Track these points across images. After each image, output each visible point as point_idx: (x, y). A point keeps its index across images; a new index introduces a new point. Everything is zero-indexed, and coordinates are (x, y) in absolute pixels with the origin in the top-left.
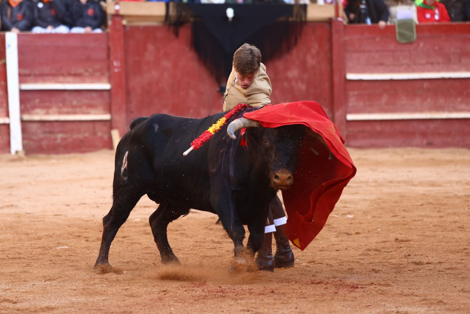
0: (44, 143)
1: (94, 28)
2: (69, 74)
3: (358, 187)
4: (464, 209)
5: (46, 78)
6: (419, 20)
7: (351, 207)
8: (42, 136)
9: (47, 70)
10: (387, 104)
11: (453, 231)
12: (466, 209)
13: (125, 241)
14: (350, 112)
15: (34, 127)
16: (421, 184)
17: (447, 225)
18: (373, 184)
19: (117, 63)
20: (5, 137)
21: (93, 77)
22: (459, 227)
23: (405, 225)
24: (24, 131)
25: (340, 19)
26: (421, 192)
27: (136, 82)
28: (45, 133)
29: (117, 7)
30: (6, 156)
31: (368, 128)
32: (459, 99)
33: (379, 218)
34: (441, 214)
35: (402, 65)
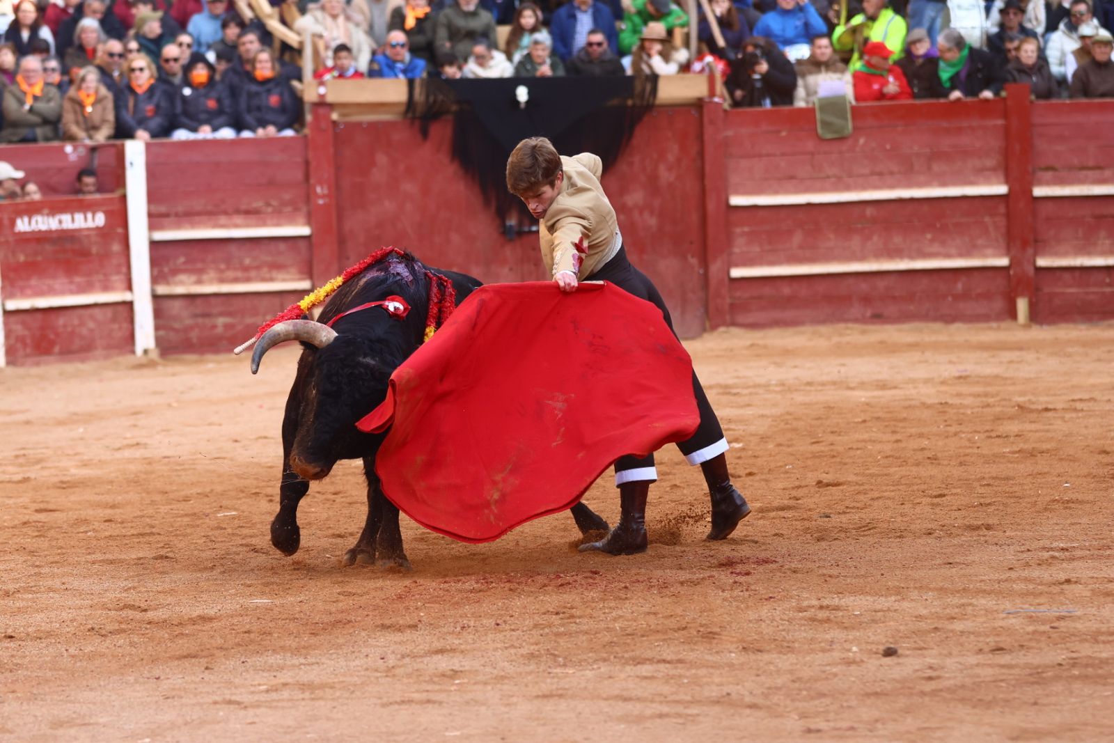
0: (194, 335)
1: (281, 128)
2: (238, 212)
3: (751, 394)
4: (939, 427)
5: (197, 219)
6: (857, 98)
7: (739, 430)
8: (189, 322)
9: (198, 204)
10: (801, 247)
11: (918, 465)
12: (942, 427)
13: (338, 500)
14: (737, 265)
15: (176, 307)
16: (862, 385)
17: (908, 455)
18: (777, 389)
19: (322, 188)
20: (125, 325)
21: (279, 216)
22: (929, 458)
23: (834, 457)
24: (158, 314)
25: (716, 100)
26: (863, 399)
27: (356, 222)
28: (195, 316)
29: (322, 90)
30: (127, 359)
31: (767, 290)
32: (929, 236)
33: (789, 446)
34: (898, 437)
35: (828, 177)
